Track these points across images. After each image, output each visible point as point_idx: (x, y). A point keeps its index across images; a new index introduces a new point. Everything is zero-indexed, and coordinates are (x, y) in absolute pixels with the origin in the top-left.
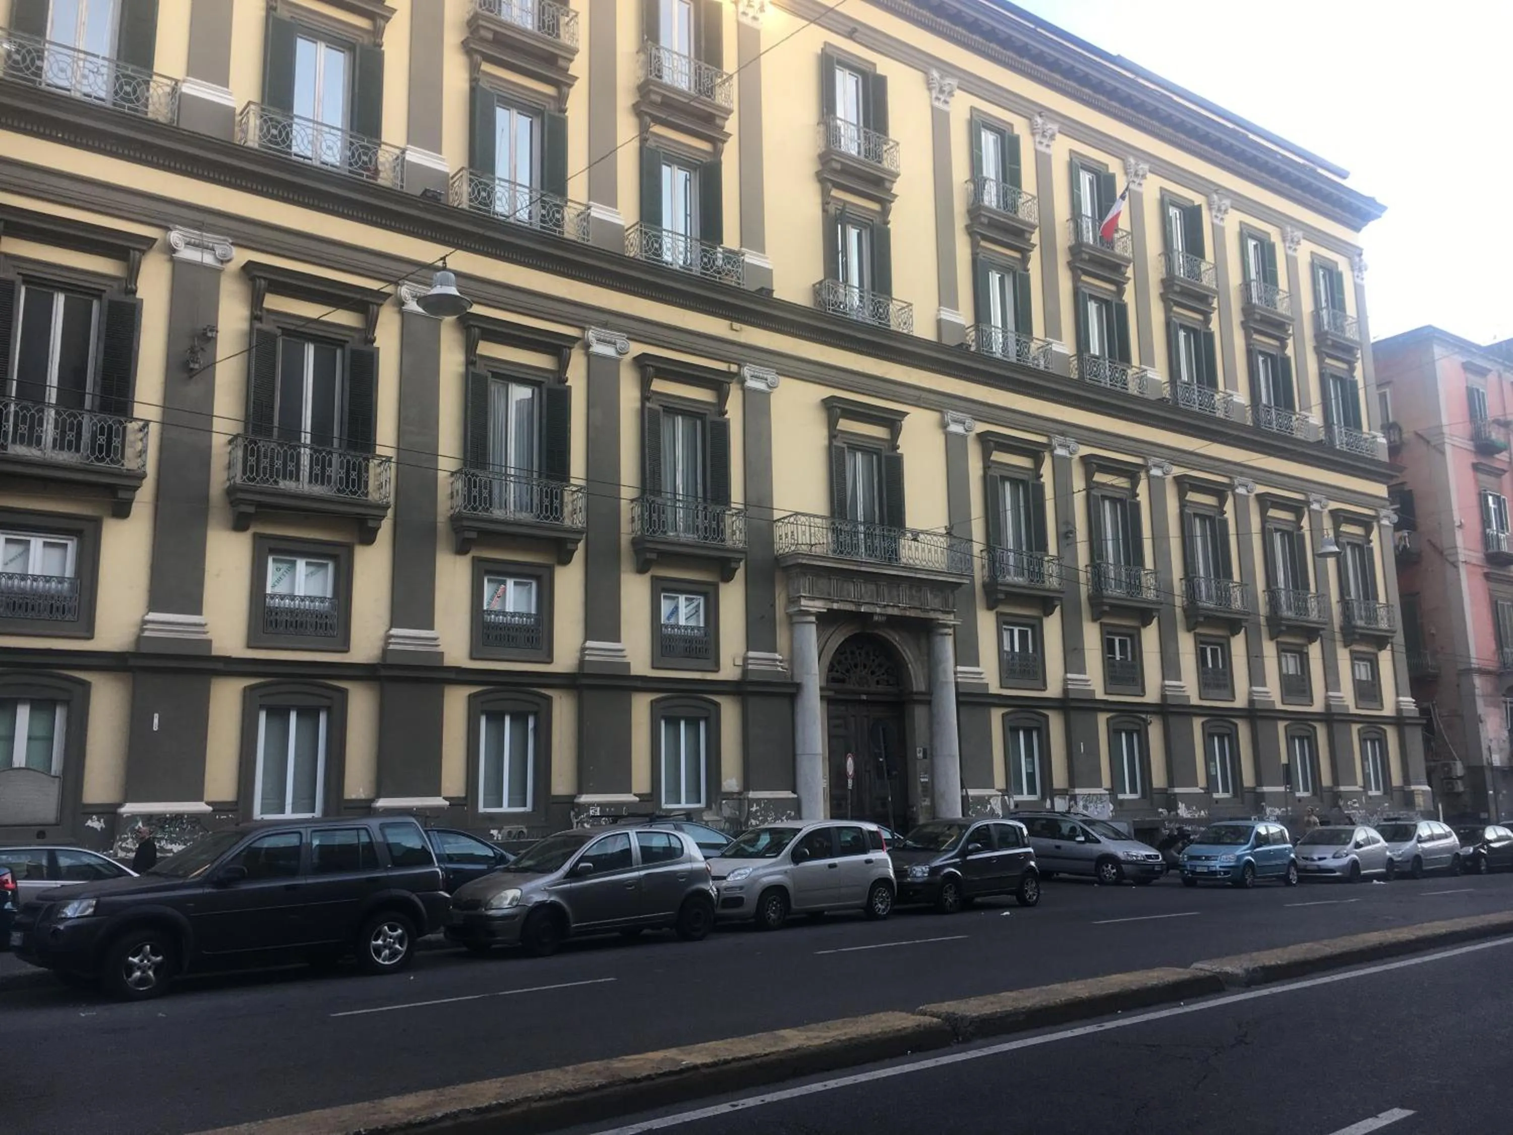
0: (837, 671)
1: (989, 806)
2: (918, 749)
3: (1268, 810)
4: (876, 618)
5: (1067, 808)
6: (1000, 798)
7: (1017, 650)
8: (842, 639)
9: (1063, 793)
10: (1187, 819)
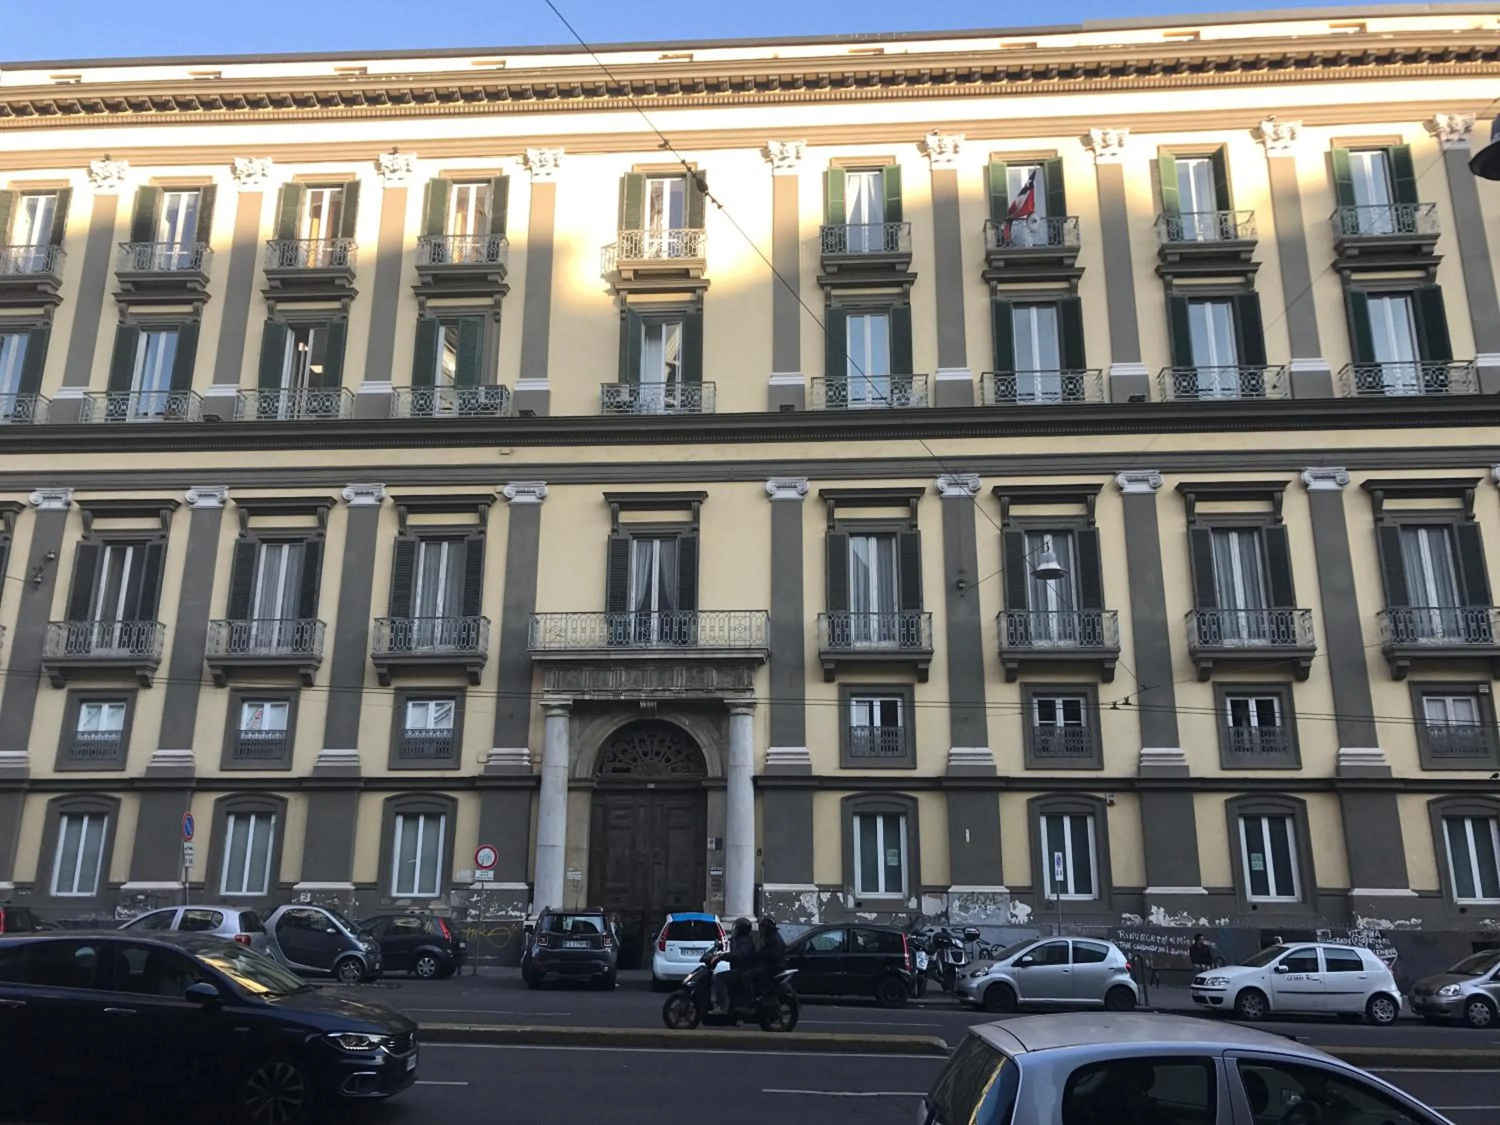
0: (620, 761)
1: (797, 904)
2: (709, 840)
3: (1361, 922)
4: (643, 704)
5: (944, 910)
6: (815, 895)
7: (877, 722)
8: (614, 728)
9: (940, 891)
10: (1165, 928)
